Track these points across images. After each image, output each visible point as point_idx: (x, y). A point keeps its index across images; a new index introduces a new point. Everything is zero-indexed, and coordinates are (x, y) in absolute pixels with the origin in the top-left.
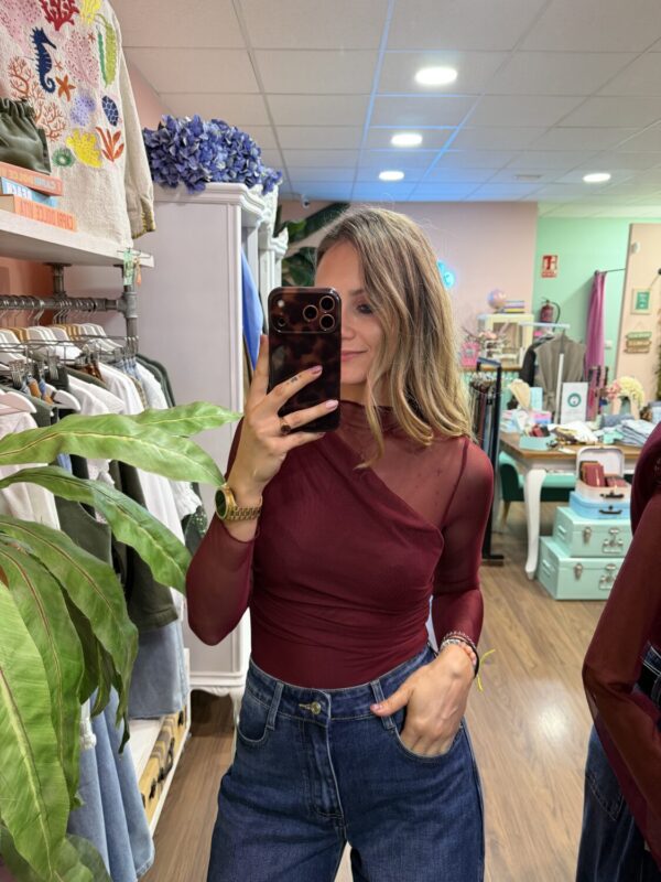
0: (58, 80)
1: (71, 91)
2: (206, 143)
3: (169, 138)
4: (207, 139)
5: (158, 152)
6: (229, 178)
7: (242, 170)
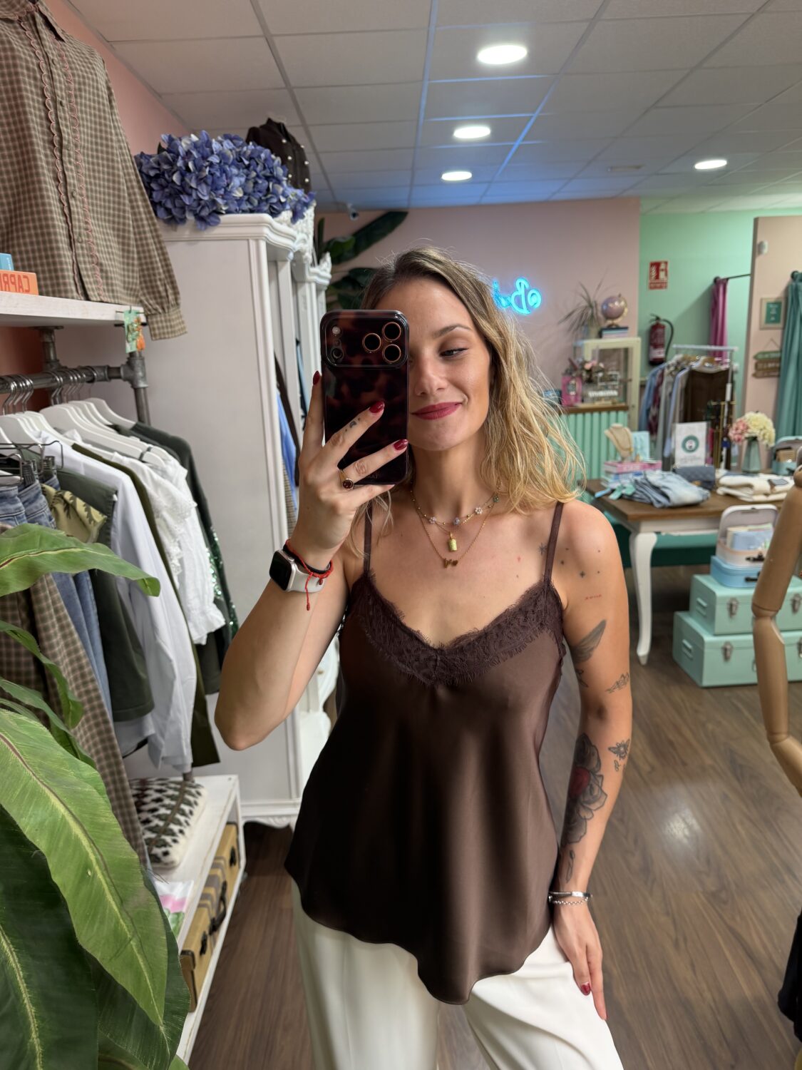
2: (217, 167)
3: (172, 163)
4: (218, 161)
5: (159, 181)
6: (249, 206)
7: (265, 196)
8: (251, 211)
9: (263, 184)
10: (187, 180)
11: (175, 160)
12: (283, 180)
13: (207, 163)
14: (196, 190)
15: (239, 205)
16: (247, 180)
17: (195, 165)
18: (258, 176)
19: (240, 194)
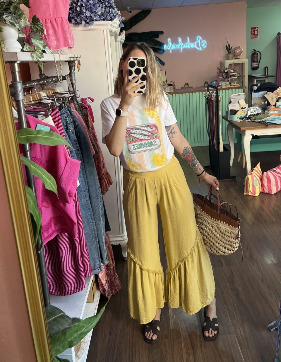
2: (92, 4)
3: (77, 4)
4: (92, 3)
5: (73, 10)
6: (104, 18)
7: (108, 13)
8: (104, 20)
9: (108, 9)
10: (82, 9)
11: (78, 2)
12: (114, 8)
13: (89, 4)
14: (85, 13)
15: (100, 17)
17: (85, 4)
18: (105, 6)
19: (100, 13)
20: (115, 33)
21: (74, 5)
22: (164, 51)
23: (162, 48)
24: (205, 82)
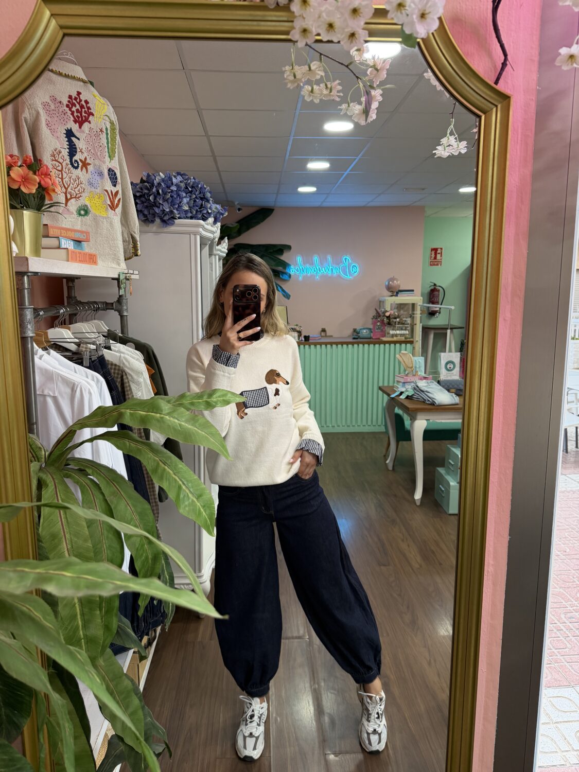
0: (81, 160)
1: (88, 167)
2: (175, 193)
3: (150, 190)
4: (176, 189)
5: (142, 199)
7: (199, 209)
8: (191, 218)
9: (199, 202)
10: (158, 200)
11: (151, 188)
12: (210, 200)
13: (170, 191)
14: (162, 205)
15: (186, 214)
16: (190, 199)
17: (162, 191)
18: (196, 197)
19: (186, 208)
20: (208, 239)
21: (146, 191)
22: (290, 276)
23: (287, 270)
24: (352, 330)
